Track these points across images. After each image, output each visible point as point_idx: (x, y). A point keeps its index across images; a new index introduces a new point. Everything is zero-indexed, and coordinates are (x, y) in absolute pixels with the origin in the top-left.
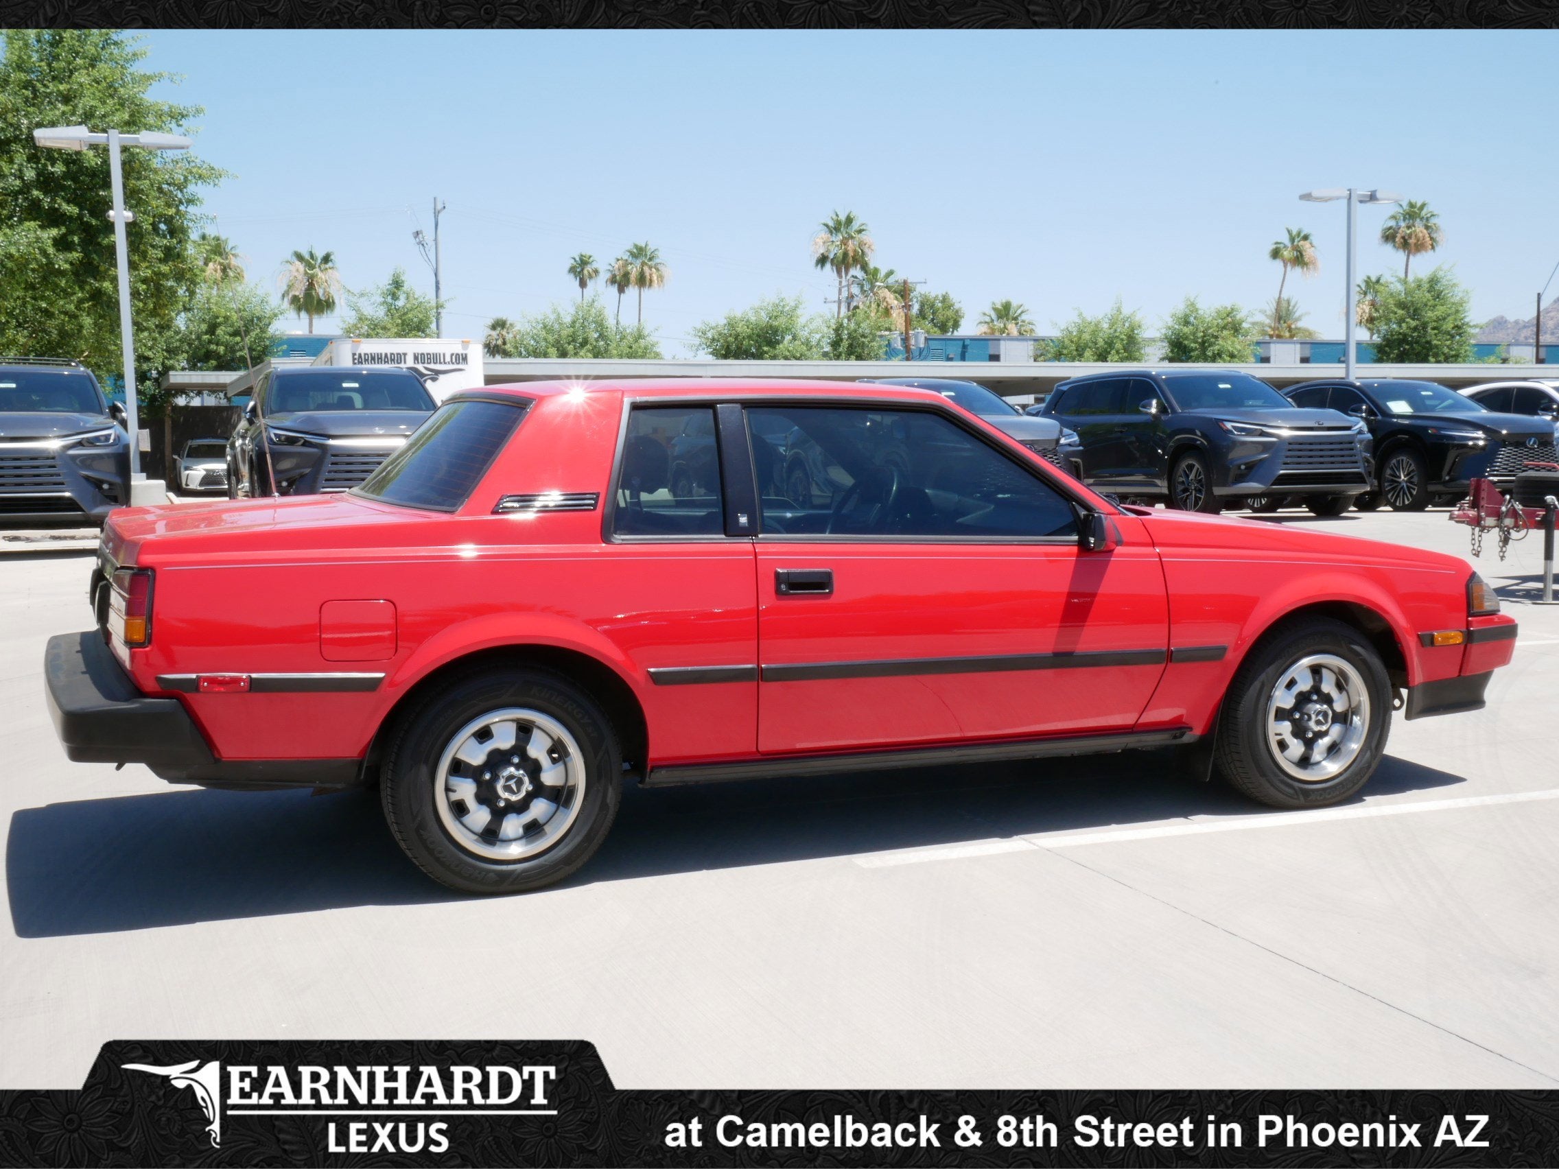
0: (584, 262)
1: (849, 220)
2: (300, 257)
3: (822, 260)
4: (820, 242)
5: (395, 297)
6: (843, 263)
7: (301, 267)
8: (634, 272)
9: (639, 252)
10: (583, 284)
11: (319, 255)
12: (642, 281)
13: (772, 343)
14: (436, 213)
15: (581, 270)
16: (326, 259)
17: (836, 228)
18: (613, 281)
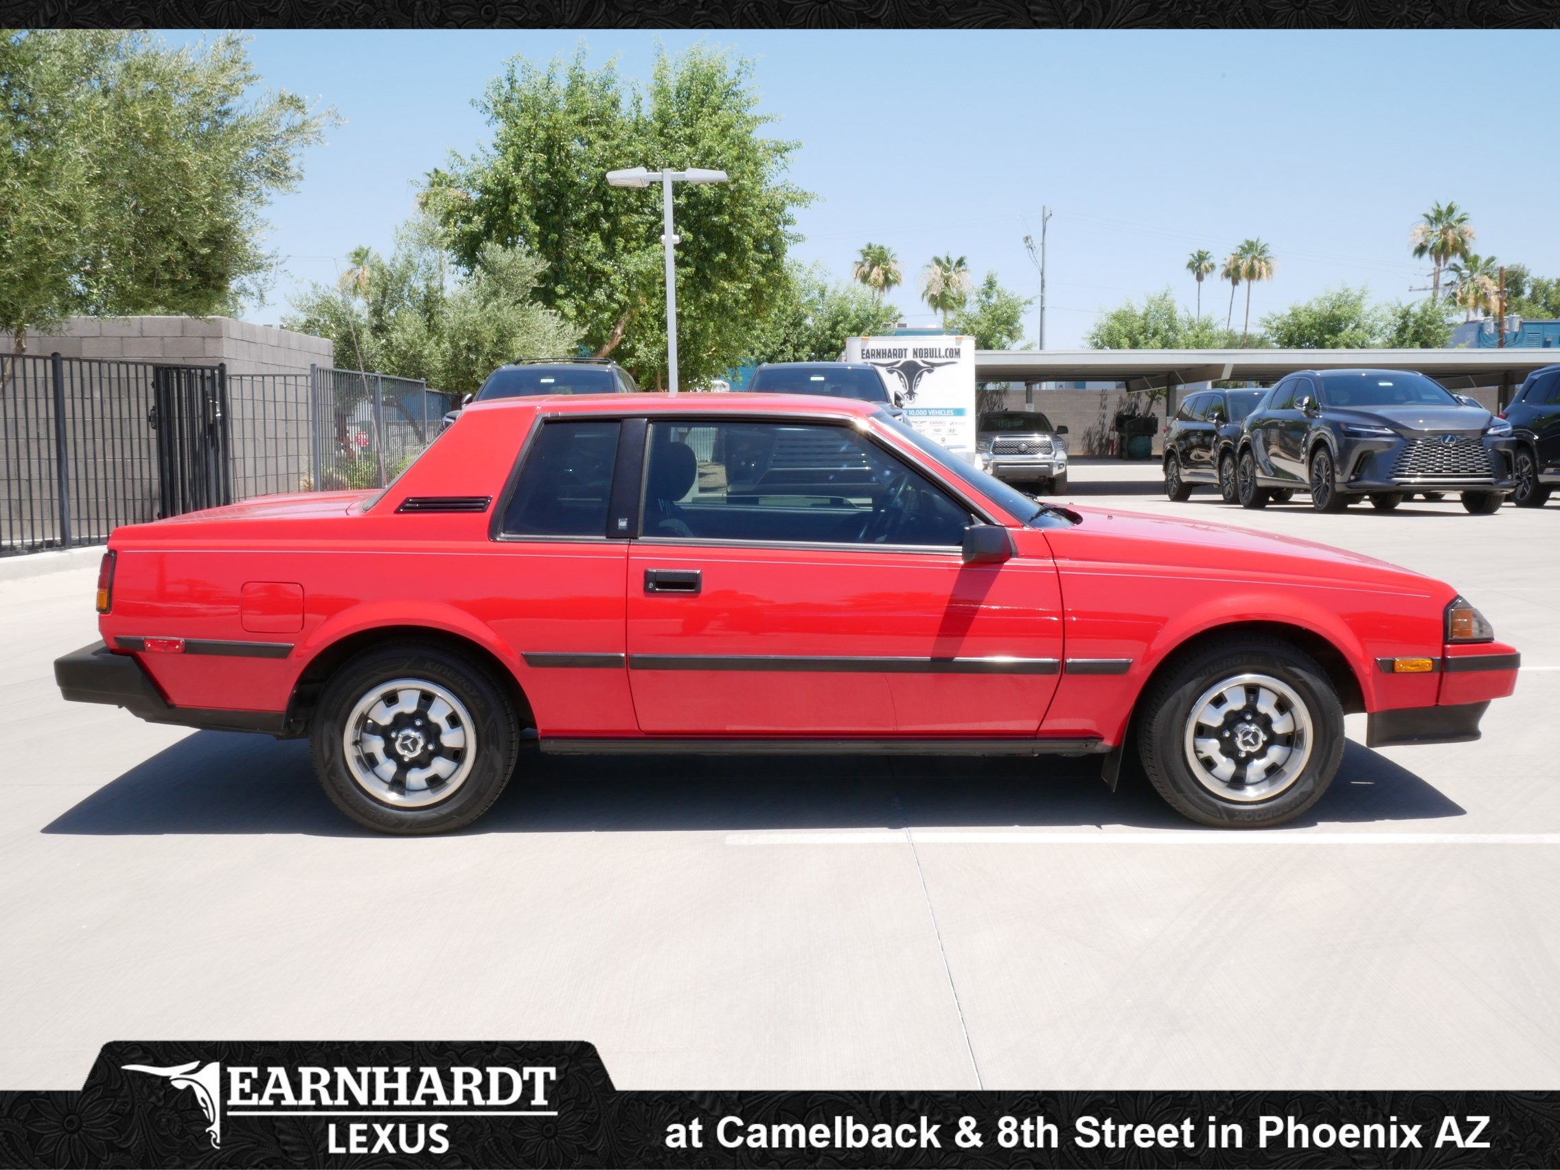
0: (1201, 257)
1: (1451, 210)
2: (938, 262)
3: (1421, 250)
4: (1417, 232)
5: (988, 296)
6: (1442, 251)
7: (939, 270)
8: (1244, 265)
9: (1249, 248)
10: (1200, 278)
11: (955, 260)
12: (1252, 274)
13: (1335, 331)
14: (1045, 220)
15: (1199, 266)
16: (960, 263)
17: (1438, 218)
18: (1227, 274)
